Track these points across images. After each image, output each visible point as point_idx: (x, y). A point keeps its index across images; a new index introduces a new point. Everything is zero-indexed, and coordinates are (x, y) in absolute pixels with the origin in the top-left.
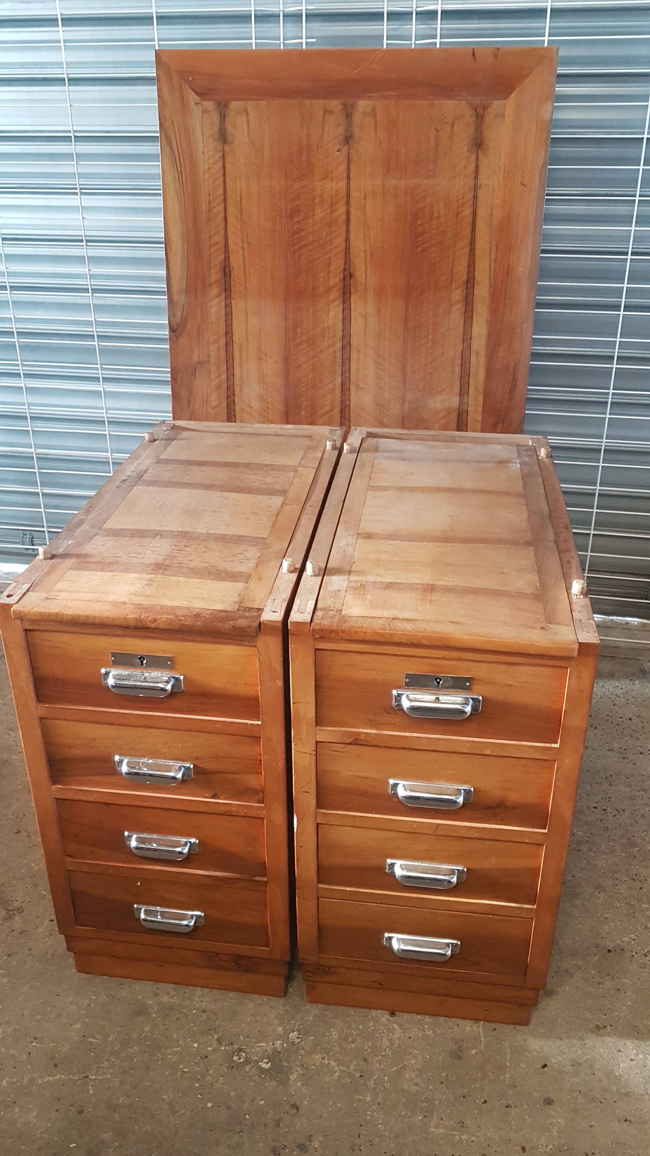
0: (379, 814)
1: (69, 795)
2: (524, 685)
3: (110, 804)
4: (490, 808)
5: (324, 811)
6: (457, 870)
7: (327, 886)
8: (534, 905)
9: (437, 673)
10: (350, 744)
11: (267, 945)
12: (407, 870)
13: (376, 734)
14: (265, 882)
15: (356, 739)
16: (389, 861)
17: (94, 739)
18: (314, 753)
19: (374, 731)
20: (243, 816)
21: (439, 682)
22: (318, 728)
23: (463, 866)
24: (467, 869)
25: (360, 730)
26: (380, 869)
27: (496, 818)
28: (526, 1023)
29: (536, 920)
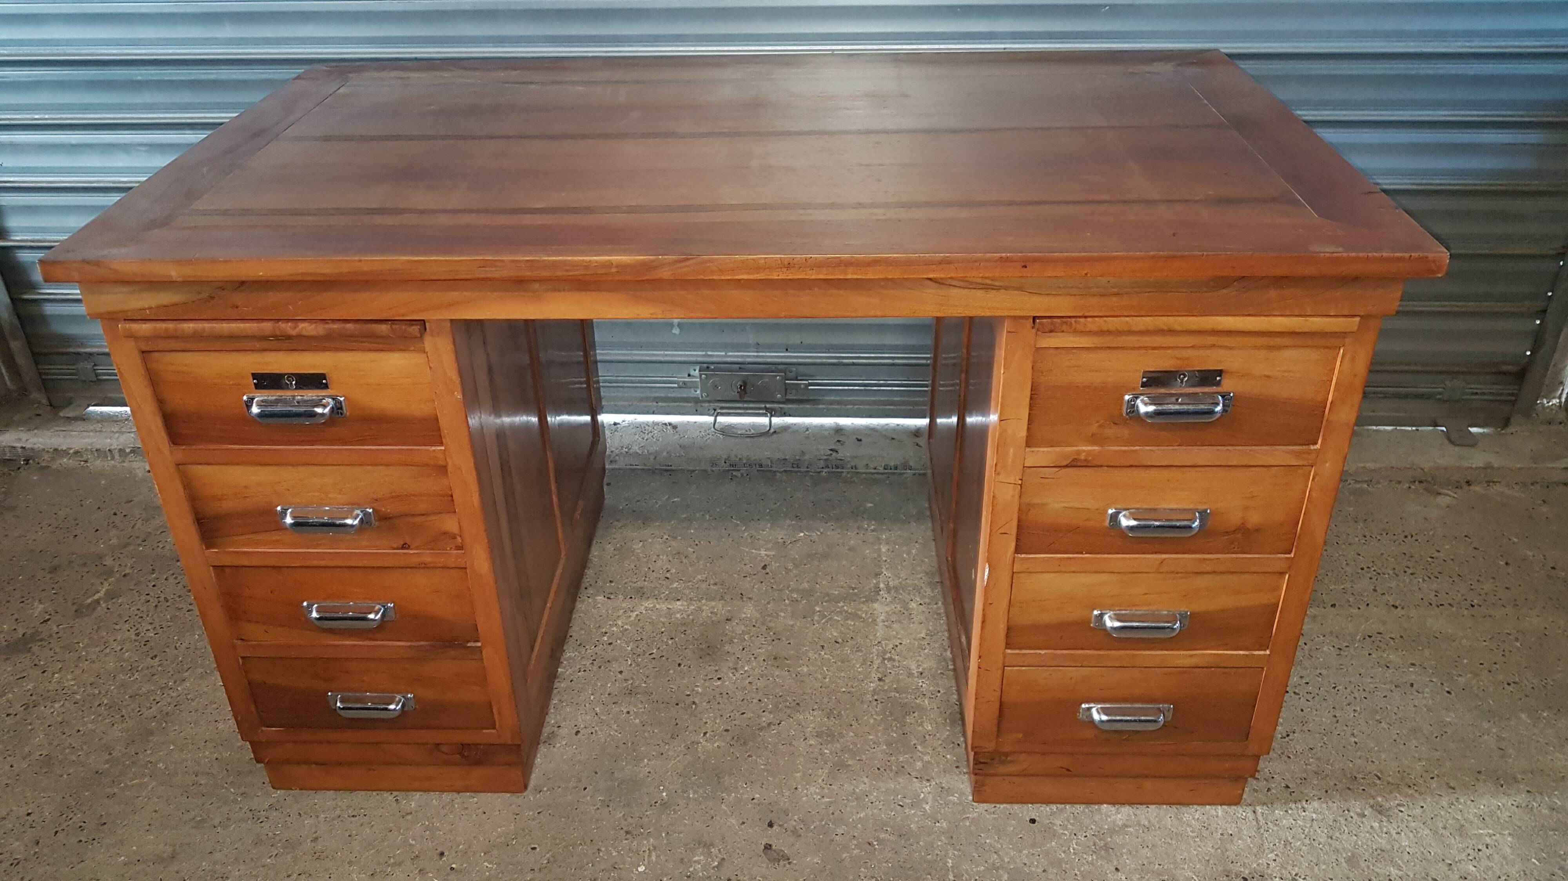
0: (1089, 553)
1: (227, 560)
3: (280, 567)
4: (1227, 533)
5: (1023, 556)
6: (1180, 613)
7: (1017, 652)
8: (1265, 650)
9: (1181, 368)
10: (1067, 466)
11: (494, 728)
13: (1099, 451)
14: (479, 647)
15: (1075, 460)
16: (1097, 612)
17: (246, 487)
18: (1019, 482)
19: (1096, 449)
20: (442, 567)
21: (1183, 379)
22: (1028, 449)
23: (1188, 609)
24: (1192, 613)
25: (1080, 448)
26: (1083, 624)
27: (1233, 546)
28: (1236, 801)
29: (1268, 669)
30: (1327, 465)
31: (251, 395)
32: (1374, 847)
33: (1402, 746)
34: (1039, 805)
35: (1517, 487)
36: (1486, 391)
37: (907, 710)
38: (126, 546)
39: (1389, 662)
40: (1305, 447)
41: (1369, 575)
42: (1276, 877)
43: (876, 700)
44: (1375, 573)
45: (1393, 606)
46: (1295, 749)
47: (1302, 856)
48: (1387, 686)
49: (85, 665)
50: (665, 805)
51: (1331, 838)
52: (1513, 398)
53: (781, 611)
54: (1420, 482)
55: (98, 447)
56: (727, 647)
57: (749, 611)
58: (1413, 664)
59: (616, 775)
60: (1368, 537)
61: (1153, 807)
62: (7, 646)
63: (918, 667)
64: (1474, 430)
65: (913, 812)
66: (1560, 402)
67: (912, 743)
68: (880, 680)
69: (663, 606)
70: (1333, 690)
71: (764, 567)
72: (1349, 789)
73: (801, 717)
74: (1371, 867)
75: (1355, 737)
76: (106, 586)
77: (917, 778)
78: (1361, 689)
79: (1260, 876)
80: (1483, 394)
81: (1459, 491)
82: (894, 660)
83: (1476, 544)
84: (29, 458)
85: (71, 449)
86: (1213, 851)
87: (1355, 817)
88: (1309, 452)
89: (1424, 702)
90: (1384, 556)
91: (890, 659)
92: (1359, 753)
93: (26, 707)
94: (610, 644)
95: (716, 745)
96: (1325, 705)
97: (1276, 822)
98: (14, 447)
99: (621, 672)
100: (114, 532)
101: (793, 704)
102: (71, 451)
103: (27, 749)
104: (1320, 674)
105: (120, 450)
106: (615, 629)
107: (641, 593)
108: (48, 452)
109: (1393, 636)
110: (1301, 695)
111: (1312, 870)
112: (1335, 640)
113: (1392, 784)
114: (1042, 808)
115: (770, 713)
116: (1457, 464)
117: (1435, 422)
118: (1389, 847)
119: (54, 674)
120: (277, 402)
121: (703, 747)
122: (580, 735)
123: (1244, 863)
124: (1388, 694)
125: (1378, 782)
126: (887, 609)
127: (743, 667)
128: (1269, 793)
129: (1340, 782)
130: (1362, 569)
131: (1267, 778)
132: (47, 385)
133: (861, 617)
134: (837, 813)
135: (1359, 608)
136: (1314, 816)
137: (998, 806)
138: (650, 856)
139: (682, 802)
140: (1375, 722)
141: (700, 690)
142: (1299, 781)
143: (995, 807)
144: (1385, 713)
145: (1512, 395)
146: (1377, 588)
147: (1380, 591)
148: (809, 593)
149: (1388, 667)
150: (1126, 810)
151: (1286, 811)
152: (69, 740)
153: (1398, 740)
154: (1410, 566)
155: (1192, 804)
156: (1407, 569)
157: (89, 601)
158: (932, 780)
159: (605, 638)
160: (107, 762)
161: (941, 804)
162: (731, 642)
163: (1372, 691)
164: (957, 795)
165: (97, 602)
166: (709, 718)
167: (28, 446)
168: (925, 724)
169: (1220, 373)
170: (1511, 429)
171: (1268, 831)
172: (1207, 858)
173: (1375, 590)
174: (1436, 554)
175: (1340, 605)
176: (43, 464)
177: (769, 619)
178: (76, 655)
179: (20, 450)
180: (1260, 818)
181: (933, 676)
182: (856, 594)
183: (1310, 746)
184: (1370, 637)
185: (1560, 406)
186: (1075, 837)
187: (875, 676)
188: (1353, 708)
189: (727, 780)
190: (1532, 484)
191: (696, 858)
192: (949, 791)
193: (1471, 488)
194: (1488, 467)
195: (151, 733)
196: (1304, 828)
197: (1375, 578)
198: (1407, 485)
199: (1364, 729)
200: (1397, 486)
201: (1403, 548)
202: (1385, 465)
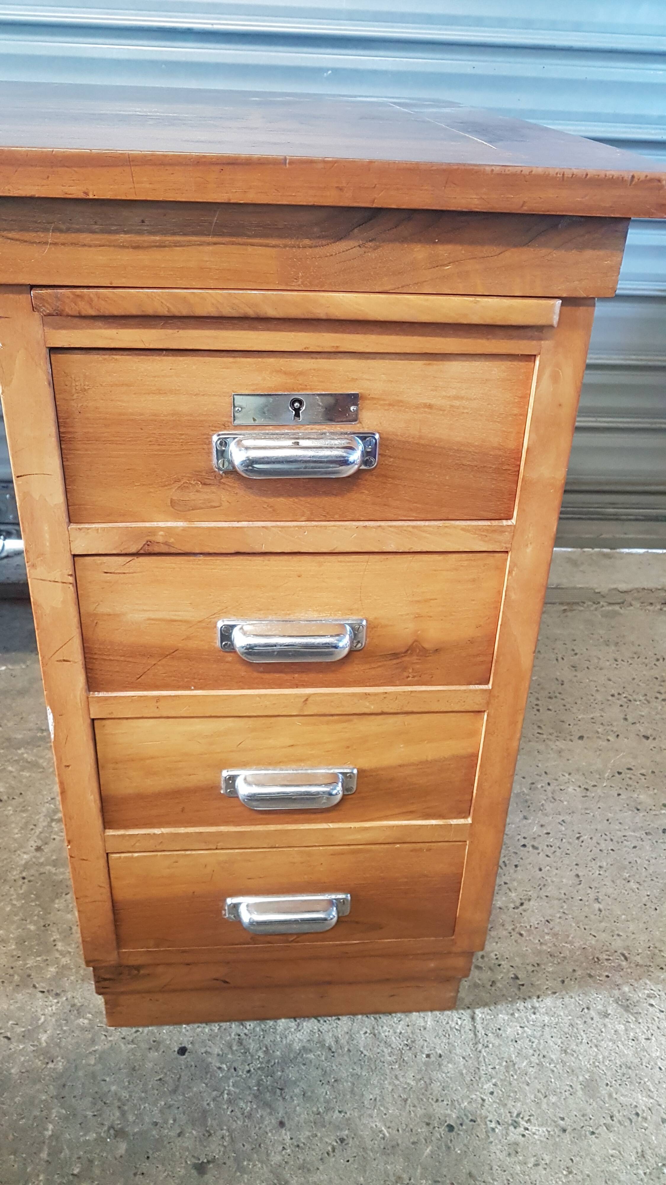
0: (201, 688)
2: (457, 403)
4: (395, 655)
5: (101, 694)
6: (341, 773)
7: (121, 832)
8: (465, 817)
9: (294, 390)
10: (137, 554)
12: (258, 785)
13: (184, 529)
15: (149, 543)
16: (225, 773)
18: (71, 579)
19: (181, 524)
21: (299, 409)
22: (73, 526)
23: (351, 767)
24: (358, 771)
25: (155, 524)
26: (211, 790)
27: (406, 674)
28: (451, 1005)
29: (471, 842)
30: (529, 550)
32: (619, 1063)
33: (653, 912)
34: (196, 1025)
39: (640, 803)
40: (495, 523)
41: (620, 702)
42: (491, 1121)
43: (24, 878)
44: (625, 700)
45: (644, 736)
46: (529, 922)
47: (528, 1084)
48: (637, 834)
51: (566, 1052)
60: (620, 660)
61: (344, 1019)
65: (21, 1047)
67: (52, 939)
68: (38, 849)
70: (577, 841)
72: (590, 976)
74: (614, 1096)
75: (599, 903)
77: (43, 992)
78: (608, 838)
79: (472, 1120)
86: (413, 1083)
87: (596, 1018)
88: (501, 530)
90: (635, 681)
92: (603, 924)
96: (566, 861)
97: (498, 1032)
104: (563, 821)
109: (644, 772)
110: (540, 849)
112: (582, 778)
113: (641, 966)
114: (199, 1030)
118: (636, 1061)
123: (453, 1101)
124: (638, 843)
125: (624, 963)
128: (493, 988)
129: (580, 966)
130: (613, 696)
131: (492, 965)
135: (608, 740)
136: (546, 1019)
137: (140, 1029)
140: (624, 882)
142: (530, 968)
143: (137, 1031)
144: (634, 869)
146: (628, 717)
147: (630, 720)
149: (638, 810)
150: (309, 1025)
151: (513, 1014)
154: (662, 691)
155: (396, 1012)
156: (658, 695)
158: (62, 994)
161: (65, 1032)
163: (620, 840)
164: (90, 1016)
169: (354, 398)
171: (487, 1047)
172: (404, 1096)
173: (626, 719)
175: (588, 737)
180: (479, 1027)
183: (546, 918)
184: (619, 773)
186: (235, 1074)
187: (33, 844)
188: (599, 864)
196: (533, 1040)
197: (625, 705)
198: (659, 607)
199: (610, 891)
200: (649, 608)
201: (655, 673)
202: (636, 586)
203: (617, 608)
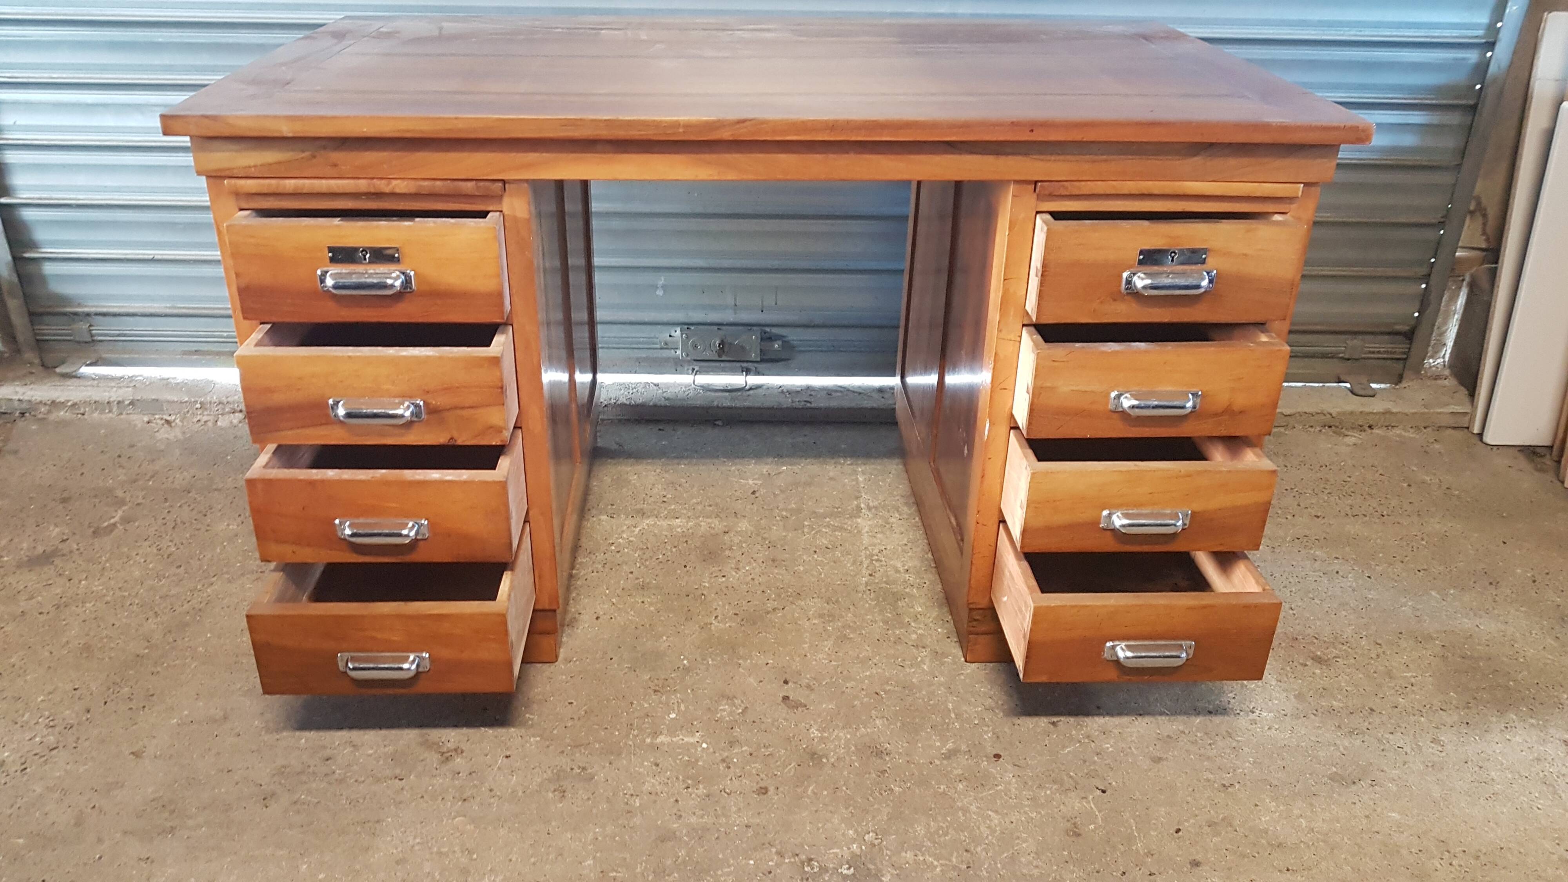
4: (1216, 415)
24: (1191, 512)
27: (1221, 428)
31: (325, 269)
32: (1317, 687)
33: (1333, 616)
35: (1412, 431)
36: (1382, 350)
37: (897, 597)
38: (135, 481)
39: (1316, 557)
41: (1293, 495)
42: (1236, 710)
43: (869, 590)
44: (1297, 493)
45: (1316, 516)
47: (1257, 695)
48: (1317, 574)
49: (112, 574)
50: (687, 670)
51: (1280, 681)
52: (1405, 356)
53: (774, 525)
54: (1330, 427)
55: (97, 399)
56: (727, 553)
57: (744, 525)
58: (1337, 558)
59: (638, 648)
60: (1289, 465)
62: (29, 561)
63: (903, 566)
64: (1374, 386)
65: (913, 670)
66: (1444, 362)
67: (906, 621)
68: (870, 575)
69: (664, 523)
71: (754, 493)
72: (1292, 646)
73: (803, 603)
74: (1316, 701)
75: (1293, 610)
76: (120, 513)
78: (1295, 576)
79: (1223, 709)
80: (1379, 352)
81: (1363, 434)
82: (881, 561)
83: (1381, 471)
84: (26, 412)
85: (68, 401)
86: (1181, 692)
87: (1299, 666)
89: (1349, 584)
90: (1304, 480)
91: (877, 560)
92: (1298, 621)
93: (58, 607)
94: (618, 552)
95: (727, 625)
98: (11, 400)
99: (632, 573)
100: (120, 471)
101: (794, 594)
102: (69, 404)
103: (64, 640)
105: (119, 402)
106: (621, 540)
107: (642, 513)
108: (45, 404)
109: (1317, 537)
111: (1266, 704)
112: (1269, 541)
113: (1328, 642)
115: (774, 600)
116: (1360, 410)
117: (1339, 378)
118: (1329, 687)
119: (80, 582)
120: (350, 274)
121: (716, 627)
122: (600, 620)
124: (1318, 579)
125: (1316, 641)
126: (869, 523)
127: (745, 568)
129: (1284, 641)
130: (1286, 490)
132: (40, 344)
133: (846, 529)
134: (845, 673)
135: (1287, 519)
138: (679, 706)
139: (703, 667)
140: (1309, 599)
141: (707, 585)
144: (1317, 593)
145: (1404, 353)
147: (1303, 506)
148: (799, 511)
149: (1316, 560)
152: (105, 632)
153: (1330, 611)
154: (1327, 487)
156: (1324, 490)
157: (106, 524)
158: (927, 647)
159: (613, 548)
160: (147, 648)
161: (938, 664)
162: (731, 549)
163: (1304, 577)
164: (952, 658)
165: (114, 525)
166: (719, 605)
167: (26, 398)
168: (916, 607)
169: (1205, 251)
170: (1404, 384)
174: (1349, 479)
176: (40, 416)
177: (763, 532)
178: (100, 567)
179: (16, 403)
181: (918, 572)
182: (839, 512)
184: (1298, 539)
185: (1444, 365)
187: (865, 572)
189: (741, 651)
190: (1425, 428)
191: (722, 708)
192: (945, 655)
193: (1374, 431)
194: (1387, 412)
195: (187, 625)
197: (1297, 497)
198: (1318, 429)
199: (1300, 604)
200: (1310, 429)
201: (1319, 475)
202: (1299, 410)
203: (1282, 430)
